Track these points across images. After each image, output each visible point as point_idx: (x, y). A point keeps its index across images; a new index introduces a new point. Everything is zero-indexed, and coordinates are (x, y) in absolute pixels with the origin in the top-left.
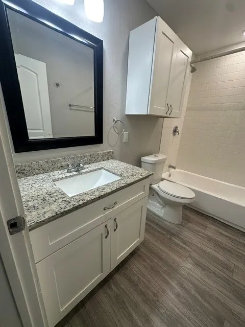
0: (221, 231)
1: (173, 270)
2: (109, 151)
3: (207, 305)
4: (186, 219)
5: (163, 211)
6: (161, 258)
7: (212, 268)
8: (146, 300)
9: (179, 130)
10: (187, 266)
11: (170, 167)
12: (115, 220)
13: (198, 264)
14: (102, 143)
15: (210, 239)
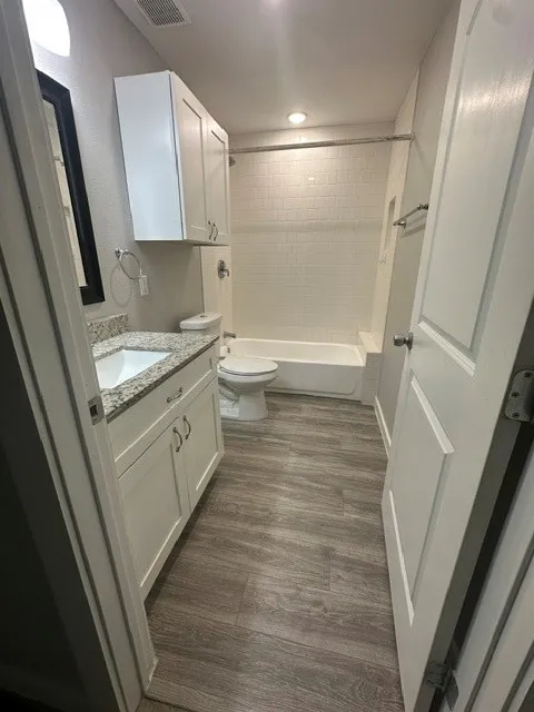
0: (318, 407)
1: (276, 473)
2: (117, 316)
3: (324, 487)
4: (272, 408)
5: (237, 410)
6: (256, 469)
7: (319, 450)
8: (255, 521)
9: (227, 266)
10: (291, 462)
11: (227, 335)
12: (185, 419)
13: (303, 454)
14: (103, 300)
15: (308, 421)
